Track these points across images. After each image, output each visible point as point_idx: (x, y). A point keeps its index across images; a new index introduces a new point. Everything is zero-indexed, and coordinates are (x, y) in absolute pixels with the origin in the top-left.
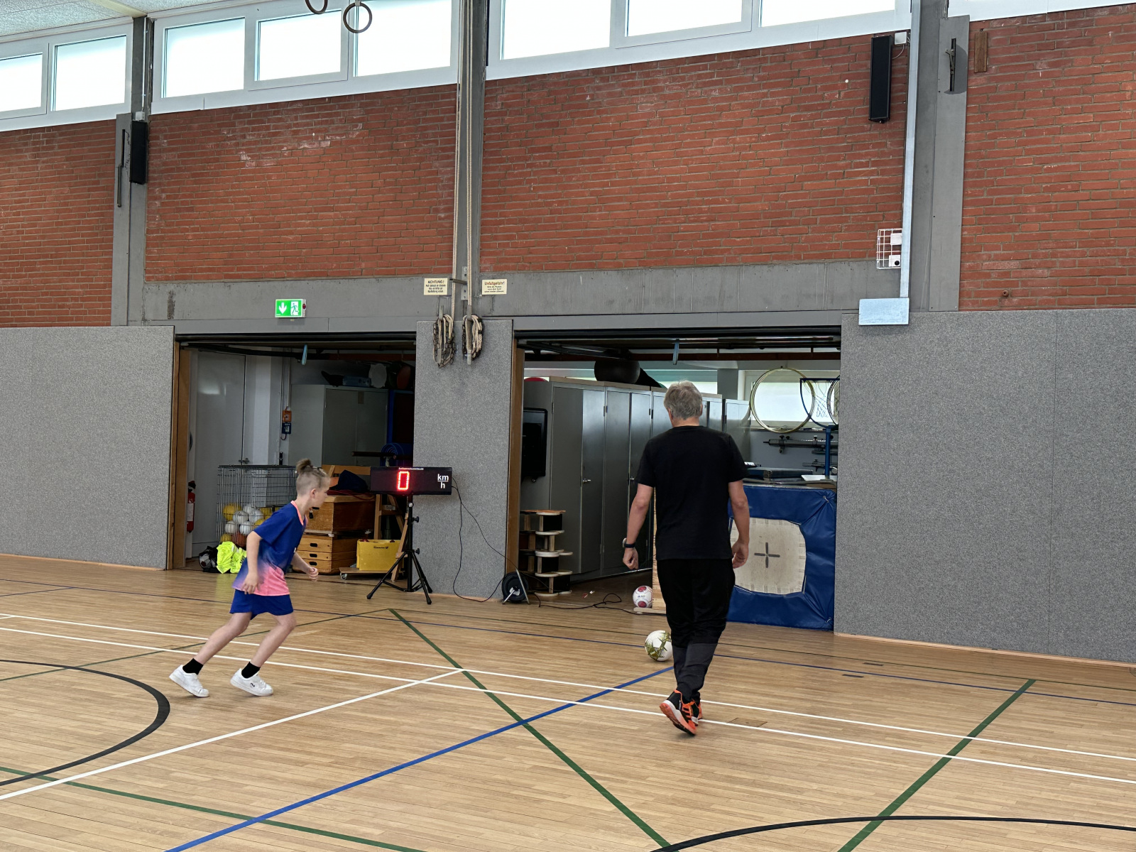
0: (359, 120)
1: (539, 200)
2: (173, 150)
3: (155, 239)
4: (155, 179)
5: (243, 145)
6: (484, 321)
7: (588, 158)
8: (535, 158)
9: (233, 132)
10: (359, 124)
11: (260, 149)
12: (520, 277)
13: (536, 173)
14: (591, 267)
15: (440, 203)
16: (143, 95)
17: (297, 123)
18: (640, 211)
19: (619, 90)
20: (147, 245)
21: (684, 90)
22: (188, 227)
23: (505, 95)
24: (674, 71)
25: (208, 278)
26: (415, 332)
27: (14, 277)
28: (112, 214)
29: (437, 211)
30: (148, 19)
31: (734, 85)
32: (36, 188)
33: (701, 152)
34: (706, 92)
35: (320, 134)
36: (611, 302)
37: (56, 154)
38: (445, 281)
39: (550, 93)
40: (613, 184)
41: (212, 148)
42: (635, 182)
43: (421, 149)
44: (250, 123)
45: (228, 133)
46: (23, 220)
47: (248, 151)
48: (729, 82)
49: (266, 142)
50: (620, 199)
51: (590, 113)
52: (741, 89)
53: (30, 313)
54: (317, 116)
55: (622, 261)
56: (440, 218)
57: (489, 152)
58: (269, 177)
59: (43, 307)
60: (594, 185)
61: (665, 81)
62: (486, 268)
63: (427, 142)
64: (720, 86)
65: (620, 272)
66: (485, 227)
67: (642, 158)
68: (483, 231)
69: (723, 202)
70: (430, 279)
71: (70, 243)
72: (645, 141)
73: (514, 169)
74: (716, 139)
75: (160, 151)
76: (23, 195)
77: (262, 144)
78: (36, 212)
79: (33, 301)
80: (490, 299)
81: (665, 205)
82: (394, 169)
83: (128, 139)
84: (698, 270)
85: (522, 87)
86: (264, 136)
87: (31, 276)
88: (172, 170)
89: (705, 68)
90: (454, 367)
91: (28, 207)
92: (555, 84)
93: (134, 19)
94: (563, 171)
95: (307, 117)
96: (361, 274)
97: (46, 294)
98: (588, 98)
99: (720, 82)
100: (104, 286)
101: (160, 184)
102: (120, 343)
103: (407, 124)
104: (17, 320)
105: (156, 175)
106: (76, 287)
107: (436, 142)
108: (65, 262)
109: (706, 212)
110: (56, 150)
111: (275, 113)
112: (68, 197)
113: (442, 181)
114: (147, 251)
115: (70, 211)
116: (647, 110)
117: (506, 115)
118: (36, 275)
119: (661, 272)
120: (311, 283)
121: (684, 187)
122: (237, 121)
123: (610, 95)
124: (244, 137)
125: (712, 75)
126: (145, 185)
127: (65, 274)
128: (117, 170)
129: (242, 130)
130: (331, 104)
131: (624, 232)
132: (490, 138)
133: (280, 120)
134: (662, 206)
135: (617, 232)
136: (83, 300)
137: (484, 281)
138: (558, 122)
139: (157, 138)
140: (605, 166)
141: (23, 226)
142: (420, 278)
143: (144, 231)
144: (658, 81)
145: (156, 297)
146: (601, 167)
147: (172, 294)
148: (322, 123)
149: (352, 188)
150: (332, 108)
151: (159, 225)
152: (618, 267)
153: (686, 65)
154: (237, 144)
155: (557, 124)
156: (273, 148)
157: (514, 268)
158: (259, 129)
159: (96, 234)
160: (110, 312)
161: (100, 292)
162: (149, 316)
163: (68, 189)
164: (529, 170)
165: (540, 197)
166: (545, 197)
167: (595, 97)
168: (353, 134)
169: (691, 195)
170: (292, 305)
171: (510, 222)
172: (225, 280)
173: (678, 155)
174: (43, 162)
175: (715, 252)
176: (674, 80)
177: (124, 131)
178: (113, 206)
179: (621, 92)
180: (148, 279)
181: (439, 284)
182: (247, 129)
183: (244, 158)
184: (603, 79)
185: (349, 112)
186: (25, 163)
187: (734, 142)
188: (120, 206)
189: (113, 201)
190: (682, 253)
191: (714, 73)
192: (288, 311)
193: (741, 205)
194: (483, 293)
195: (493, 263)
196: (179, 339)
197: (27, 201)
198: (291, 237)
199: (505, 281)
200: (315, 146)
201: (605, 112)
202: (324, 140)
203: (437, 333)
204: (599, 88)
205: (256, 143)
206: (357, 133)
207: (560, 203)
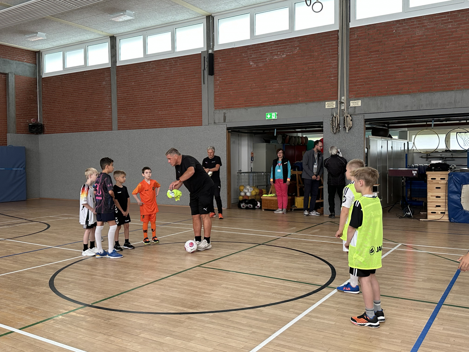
0: (297, 46)
1: (374, 70)
2: (223, 62)
3: (218, 94)
4: (217, 73)
5: (251, 59)
6: (352, 116)
7: (395, 53)
8: (372, 55)
9: (247, 54)
10: (297, 48)
11: (258, 60)
12: (366, 100)
13: (372, 60)
14: (398, 93)
15: (331, 74)
16: (211, 44)
17: (272, 50)
18: (418, 72)
19: (408, 27)
20: (215, 97)
21: (436, 26)
22: (230, 90)
23: (358, 33)
24: (431, 19)
25: (238, 107)
26: (323, 122)
27: (165, 110)
28: (201, 87)
29: (330, 77)
30: (212, 16)
31: (458, 23)
32: (171, 79)
33: (444, 48)
34: (445, 26)
35: (281, 53)
36: (407, 106)
37: (178, 67)
38: (335, 102)
39: (378, 30)
40: (406, 62)
41: (238, 61)
42: (416, 61)
43: (323, 55)
44: (253, 51)
45: (245, 55)
46: (167, 90)
47: (253, 61)
48: (455, 21)
49: (260, 57)
50: (410, 68)
51: (395, 37)
52: (461, 24)
53: (171, 123)
54: (280, 46)
55: (411, 91)
56: (332, 80)
57: (352, 54)
58: (261, 70)
59: (176, 120)
60: (398, 63)
61: (427, 23)
62: (351, 97)
63: (326, 52)
64: (452, 23)
65: (410, 95)
66: (351, 82)
67: (419, 52)
68: (350, 83)
69: (455, 66)
70: (328, 102)
71: (185, 97)
72: (420, 45)
73: (363, 59)
74: (450, 43)
75: (218, 63)
76: (167, 82)
77: (258, 58)
78: (172, 88)
79: (172, 118)
80: (353, 108)
81: (429, 69)
82: (311, 63)
83: (207, 60)
84: (445, 93)
85: (365, 29)
86: (259, 55)
87: (171, 110)
88: (223, 70)
89: (445, 17)
90: (340, 134)
91: (169, 86)
92: (379, 27)
93: (206, 16)
94: (384, 59)
95: (276, 47)
96: (300, 102)
97: (177, 116)
98: (394, 31)
99: (451, 22)
100: (199, 112)
101: (219, 75)
102: (206, 131)
103: (317, 46)
104: (166, 125)
105: (217, 72)
106: (189, 113)
107: (330, 52)
108: (184, 104)
109: (447, 71)
110: (178, 65)
111: (263, 46)
112: (184, 82)
113: (332, 66)
114: (215, 99)
115: (185, 86)
116: (420, 34)
117: (359, 40)
118: (173, 109)
119: (428, 94)
120: (279, 106)
121: (437, 62)
122: (248, 50)
123: (404, 29)
124: (251, 56)
125: (448, 19)
126: (213, 76)
127: (184, 109)
128: (202, 71)
129: (250, 54)
130: (286, 41)
131: (411, 80)
132: (352, 49)
133: (265, 49)
134: (428, 69)
135: (408, 80)
136: (191, 117)
137: (351, 102)
138: (381, 41)
139: (217, 59)
140: (402, 56)
141: (167, 93)
142: (324, 102)
143: (213, 92)
144: (425, 23)
145: (219, 115)
146: (401, 56)
147: (225, 113)
148: (282, 49)
149: (295, 71)
150: (286, 43)
151: (219, 89)
152: (409, 93)
153: (436, 16)
154: (249, 59)
155: (381, 42)
156: (263, 59)
157: (364, 96)
158: (257, 53)
159: (195, 94)
160: (202, 121)
161: (197, 114)
162: (217, 121)
163: (183, 79)
164: (369, 59)
165: (374, 69)
166: (377, 69)
167: (397, 30)
168: (295, 52)
169: (441, 64)
170: (272, 115)
171: (361, 79)
172: (245, 107)
173: (434, 50)
174: (174, 70)
175: (452, 85)
176: (431, 22)
177: (204, 57)
178: (201, 84)
179: (408, 28)
180: (216, 109)
181: (332, 104)
182: (252, 53)
183: (251, 64)
184: (400, 24)
185: (293, 44)
186: (167, 71)
187: (459, 43)
188: (204, 84)
189: (201, 82)
190: (437, 87)
191: (449, 18)
192: (271, 117)
193: (463, 67)
194: (351, 106)
195: (354, 94)
196: (228, 129)
197: (168, 84)
198: (271, 91)
199: (360, 101)
200: (279, 57)
201: (402, 36)
202: (283, 54)
203: (333, 122)
204: (399, 27)
205: (256, 58)
206: (297, 51)
207: (383, 71)
